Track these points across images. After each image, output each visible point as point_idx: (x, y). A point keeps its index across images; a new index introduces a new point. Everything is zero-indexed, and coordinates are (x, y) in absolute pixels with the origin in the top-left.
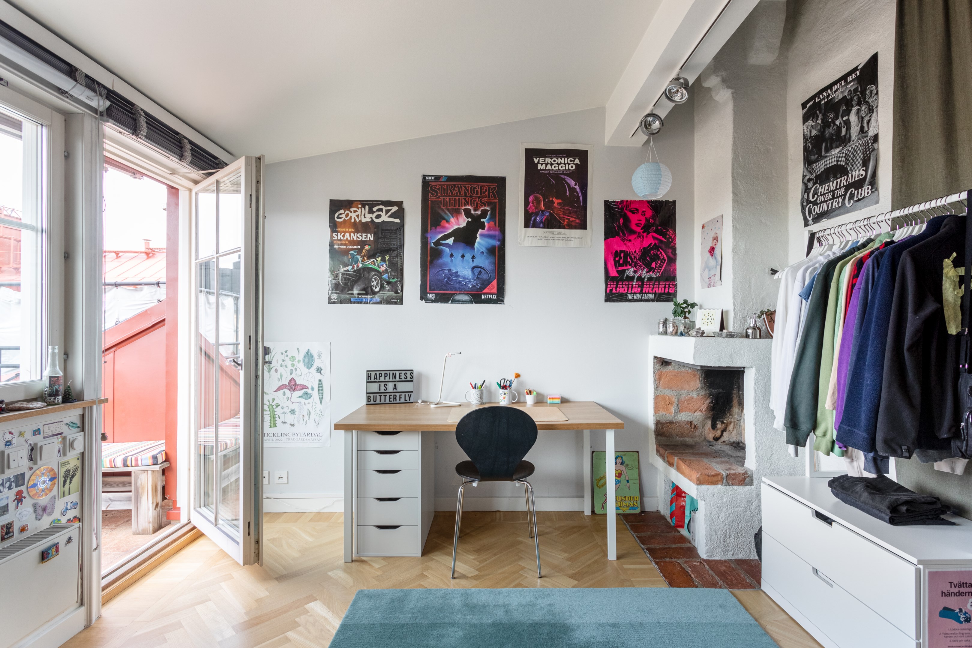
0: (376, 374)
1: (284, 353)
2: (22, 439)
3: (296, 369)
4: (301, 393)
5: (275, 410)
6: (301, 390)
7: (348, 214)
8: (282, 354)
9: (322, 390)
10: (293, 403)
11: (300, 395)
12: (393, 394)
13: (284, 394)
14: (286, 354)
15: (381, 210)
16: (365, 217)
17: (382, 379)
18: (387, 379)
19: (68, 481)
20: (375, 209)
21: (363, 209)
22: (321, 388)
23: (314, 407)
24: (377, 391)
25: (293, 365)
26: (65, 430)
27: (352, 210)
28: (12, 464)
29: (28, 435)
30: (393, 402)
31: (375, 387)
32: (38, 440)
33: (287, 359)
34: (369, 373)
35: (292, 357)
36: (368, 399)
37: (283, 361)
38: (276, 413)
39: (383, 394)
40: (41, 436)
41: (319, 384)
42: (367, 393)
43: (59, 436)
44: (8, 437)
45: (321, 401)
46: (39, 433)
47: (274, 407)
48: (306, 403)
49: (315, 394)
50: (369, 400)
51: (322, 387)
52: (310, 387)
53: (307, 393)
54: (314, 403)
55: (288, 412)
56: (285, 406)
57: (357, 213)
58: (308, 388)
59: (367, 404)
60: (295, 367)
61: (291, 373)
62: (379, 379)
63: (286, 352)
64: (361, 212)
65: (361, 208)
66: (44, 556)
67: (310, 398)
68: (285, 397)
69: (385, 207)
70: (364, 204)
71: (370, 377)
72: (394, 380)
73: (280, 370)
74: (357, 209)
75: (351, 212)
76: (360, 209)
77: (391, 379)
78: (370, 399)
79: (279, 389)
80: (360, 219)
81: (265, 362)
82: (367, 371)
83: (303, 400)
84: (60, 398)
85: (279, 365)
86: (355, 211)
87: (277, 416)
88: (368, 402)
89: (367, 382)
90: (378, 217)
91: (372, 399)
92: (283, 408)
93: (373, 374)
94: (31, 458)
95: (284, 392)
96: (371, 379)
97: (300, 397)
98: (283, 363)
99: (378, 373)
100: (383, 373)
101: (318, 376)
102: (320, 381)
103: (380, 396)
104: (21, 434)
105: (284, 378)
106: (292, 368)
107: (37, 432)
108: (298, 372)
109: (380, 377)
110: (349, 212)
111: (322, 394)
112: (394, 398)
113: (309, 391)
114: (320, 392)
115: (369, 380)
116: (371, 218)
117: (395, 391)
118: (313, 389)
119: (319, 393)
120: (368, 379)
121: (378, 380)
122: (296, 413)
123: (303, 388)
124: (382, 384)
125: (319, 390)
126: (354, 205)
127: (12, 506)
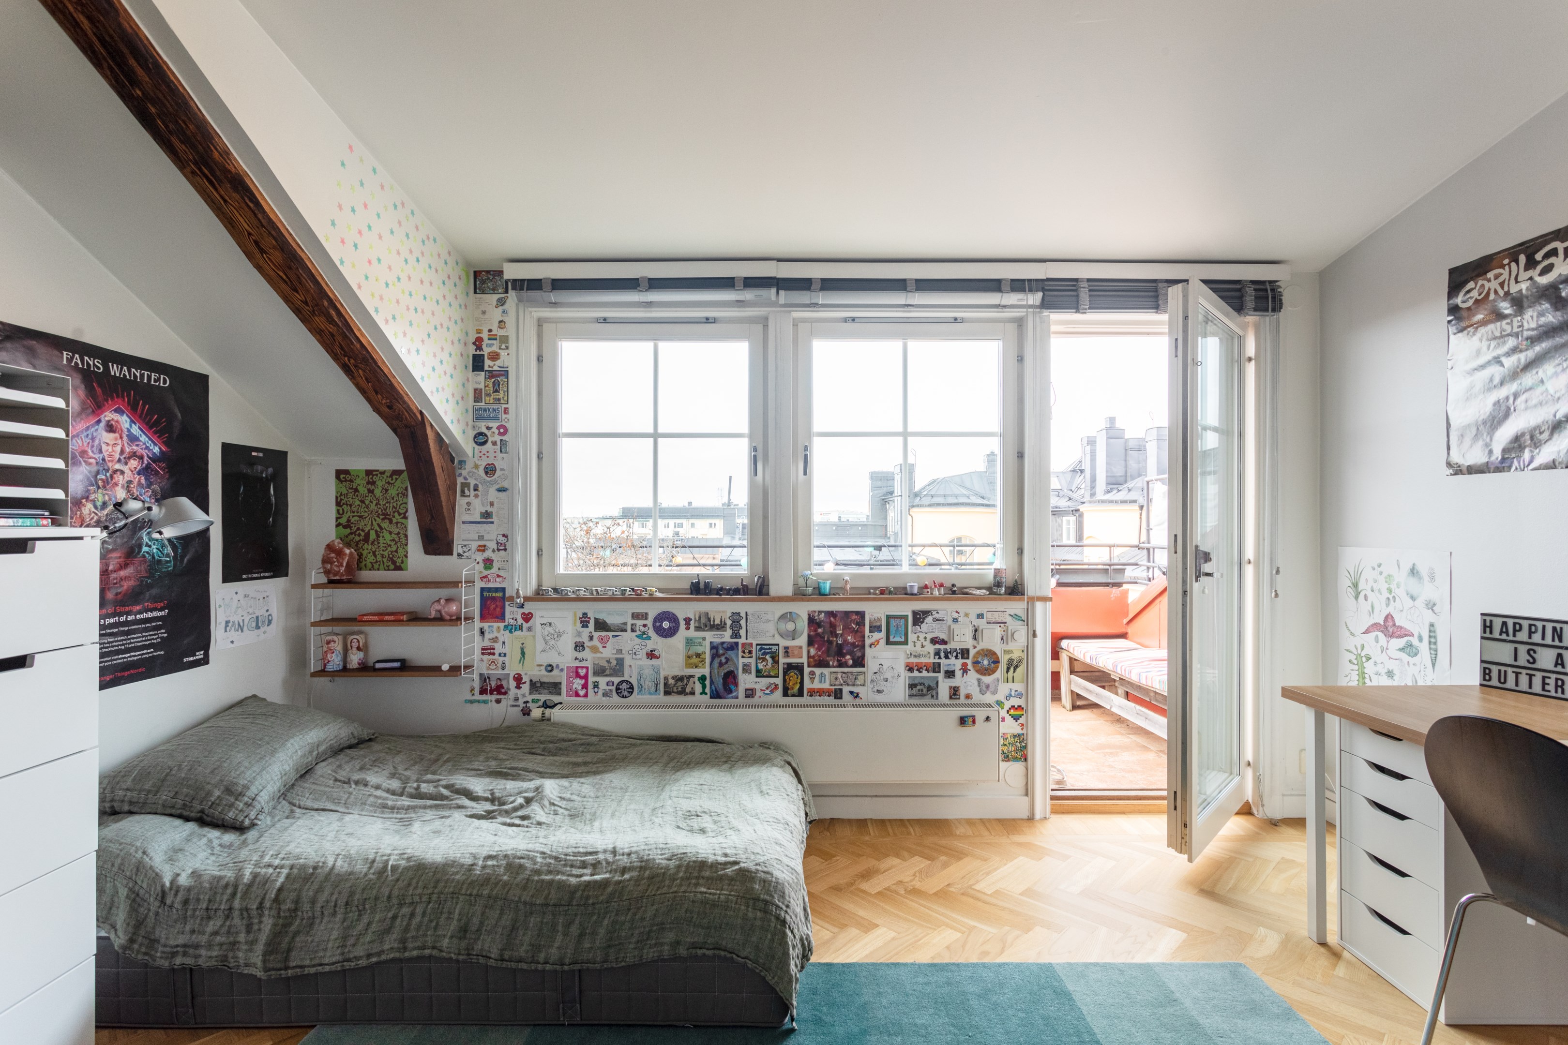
0: (1504, 624)
1: (1376, 567)
2: (967, 620)
3: (1394, 597)
4: (1401, 642)
5: (1365, 665)
6: (1402, 637)
7: (1483, 286)
8: (1374, 569)
9: (1435, 643)
10: (1390, 658)
11: (1401, 646)
12: (1554, 676)
13: (1377, 640)
14: (1380, 569)
15: (1554, 253)
16: (1517, 282)
17: (1523, 636)
18: (1537, 638)
19: (1012, 669)
20: (1538, 256)
21: (1513, 265)
22: (1433, 640)
23: (1422, 673)
24: (1509, 660)
25: (1390, 591)
26: (1008, 619)
27: (1490, 275)
28: (956, 638)
29: (973, 617)
30: (1553, 694)
31: (1503, 653)
32: (981, 623)
33: (1382, 579)
34: (1488, 619)
35: (1389, 575)
36: (1485, 674)
37: (1375, 581)
38: (1366, 670)
39: (1524, 671)
40: (984, 621)
41: (1430, 631)
42: (1482, 661)
43: (1002, 625)
44: (956, 615)
45: (1434, 665)
46: (983, 618)
47: (1364, 659)
48: (1411, 663)
49: (1424, 647)
50: (1487, 677)
51: (1435, 637)
52: (1416, 635)
53: (1411, 645)
54: (1423, 667)
55: (1383, 673)
56: (1379, 662)
57: (1501, 279)
58: (1412, 635)
59: (1481, 685)
60: (1393, 594)
61: (1388, 605)
62: (1514, 635)
63: (1379, 566)
64: (1510, 271)
65: (1509, 264)
66: (963, 721)
67: (1416, 655)
68: (1379, 645)
69: (1562, 242)
70: (1513, 254)
71: (1491, 627)
72: (1557, 643)
73: (1371, 595)
74: (1500, 271)
75: (1489, 280)
76: (1507, 267)
77: (1548, 640)
78: (1489, 674)
79: (1367, 632)
80: (1506, 289)
81: (1199, 575)
82: (1482, 614)
83: (1403, 655)
84: (1003, 590)
85: (1369, 588)
86: (1497, 277)
87: (1367, 676)
88: (1484, 679)
89: (1482, 638)
90: (1548, 269)
91: (1495, 675)
92: (1375, 664)
93: (1497, 623)
94: (975, 638)
95: (1377, 636)
96: (1491, 633)
97: (1401, 650)
98: (1375, 586)
99: (1510, 622)
100: (1525, 624)
101: (1429, 616)
102: (1432, 625)
103: (1517, 674)
104: (967, 615)
105: (1376, 610)
106: (1388, 595)
107: (980, 616)
108: (1398, 603)
109: (1515, 631)
110: (1485, 282)
111: (1436, 650)
112: (1557, 686)
113: (1415, 641)
114: (1433, 646)
115: (1488, 635)
116: (1531, 279)
117: (1559, 669)
118: (1420, 639)
119: (1430, 649)
120: (1485, 632)
121: (1511, 638)
122: (1395, 677)
123: (1406, 635)
124: (1523, 649)
125: (1430, 643)
126: (1495, 263)
127: (958, 673)
